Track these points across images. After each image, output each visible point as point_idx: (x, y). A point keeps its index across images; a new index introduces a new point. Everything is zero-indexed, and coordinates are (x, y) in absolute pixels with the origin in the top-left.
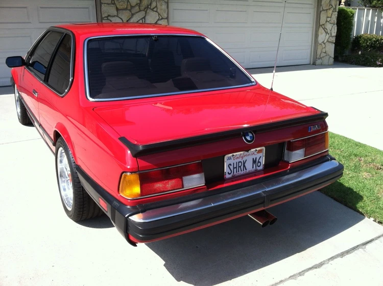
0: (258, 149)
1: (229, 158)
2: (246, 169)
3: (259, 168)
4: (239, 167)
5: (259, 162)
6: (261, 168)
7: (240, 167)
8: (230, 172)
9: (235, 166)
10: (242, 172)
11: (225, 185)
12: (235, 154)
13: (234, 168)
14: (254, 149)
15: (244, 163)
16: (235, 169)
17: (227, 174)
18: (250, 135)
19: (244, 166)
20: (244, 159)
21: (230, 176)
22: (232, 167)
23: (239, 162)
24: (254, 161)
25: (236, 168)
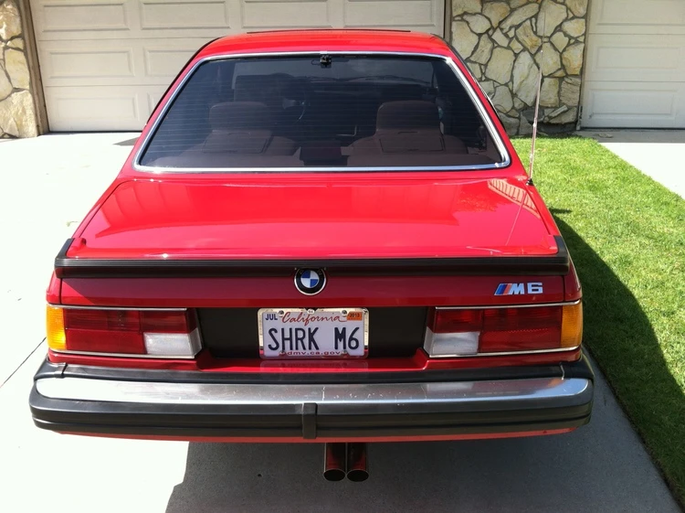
0: (349, 310)
1: (272, 317)
2: (317, 348)
3: (352, 353)
4: (297, 339)
5: (351, 339)
6: (360, 352)
7: (302, 339)
8: (274, 346)
9: (287, 335)
10: (308, 352)
11: (262, 370)
12: (285, 310)
13: (284, 339)
14: (341, 310)
15: (311, 335)
16: (287, 343)
17: (267, 349)
18: (314, 276)
19: (311, 339)
20: (312, 325)
21: (277, 353)
22: (278, 336)
23: (297, 330)
24: (340, 335)
25: (290, 339)
